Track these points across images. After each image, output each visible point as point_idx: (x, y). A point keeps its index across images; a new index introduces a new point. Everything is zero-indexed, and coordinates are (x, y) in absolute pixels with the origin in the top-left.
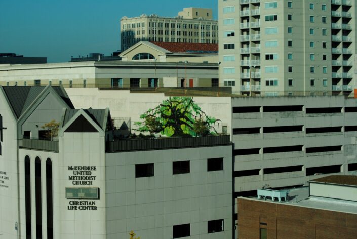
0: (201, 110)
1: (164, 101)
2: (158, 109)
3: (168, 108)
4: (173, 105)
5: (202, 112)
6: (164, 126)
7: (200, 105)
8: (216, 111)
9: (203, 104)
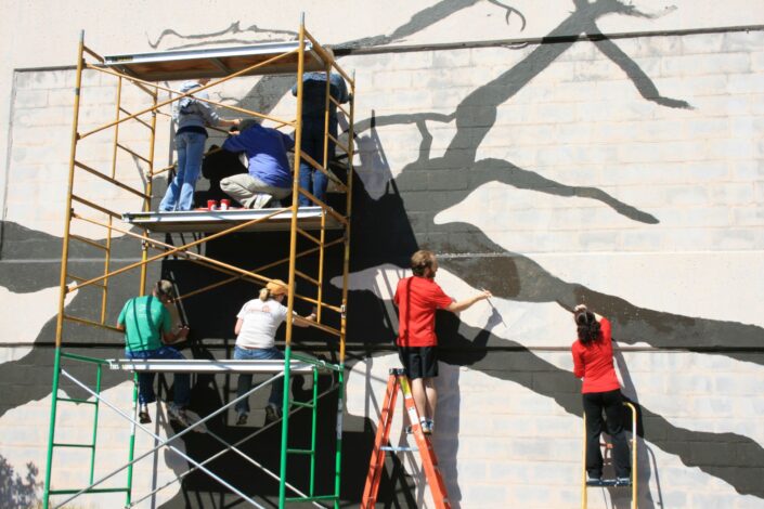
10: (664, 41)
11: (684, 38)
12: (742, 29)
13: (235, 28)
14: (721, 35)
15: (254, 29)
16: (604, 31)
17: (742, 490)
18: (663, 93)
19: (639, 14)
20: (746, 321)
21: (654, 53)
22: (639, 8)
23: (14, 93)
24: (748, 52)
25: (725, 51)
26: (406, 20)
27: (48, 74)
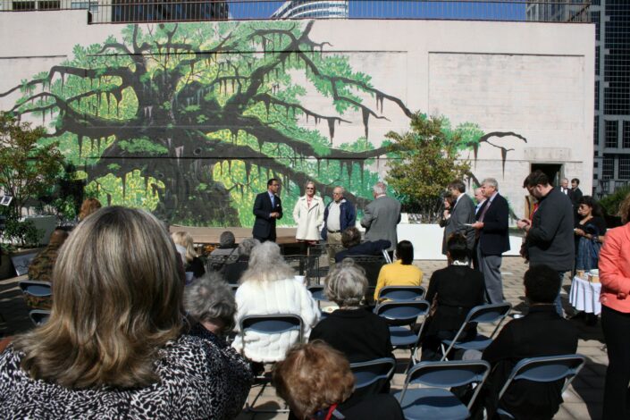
0: (375, 83)
1: (86, 45)
2: (39, 89)
3: (118, 81)
4: (152, 66)
5: (381, 96)
6: (81, 175)
7: (363, 60)
8: (484, 89)
9: (392, 54)
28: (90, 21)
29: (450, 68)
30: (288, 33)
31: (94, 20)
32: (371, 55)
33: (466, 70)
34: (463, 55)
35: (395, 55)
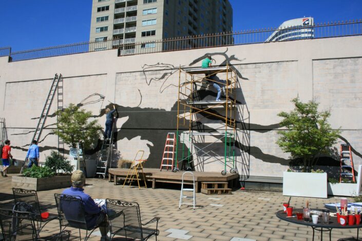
7: (269, 67)
8: (352, 82)
9: (287, 63)
10: (243, 66)
11: (248, 65)
12: (260, 63)
13: (158, 64)
14: (255, 65)
15: (162, 64)
16: (231, 64)
17: (256, 158)
18: (243, 77)
19: (238, 60)
20: (258, 124)
21: (242, 68)
22: (239, 59)
23: (116, 78)
24: (260, 68)
25: (256, 68)
26: (192, 62)
27: (122, 74)
28: (119, 55)
29: (327, 69)
30: (224, 54)
31: (121, 54)
32: (274, 64)
33: (339, 70)
34: (337, 60)
35: (290, 63)
